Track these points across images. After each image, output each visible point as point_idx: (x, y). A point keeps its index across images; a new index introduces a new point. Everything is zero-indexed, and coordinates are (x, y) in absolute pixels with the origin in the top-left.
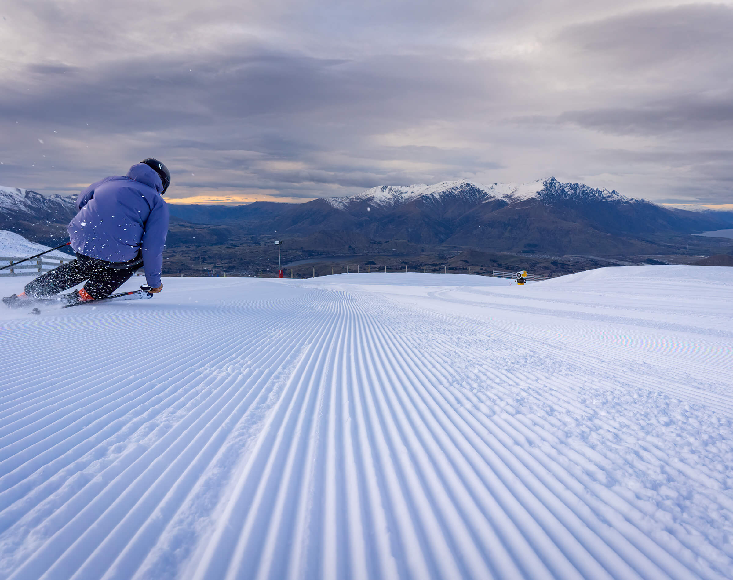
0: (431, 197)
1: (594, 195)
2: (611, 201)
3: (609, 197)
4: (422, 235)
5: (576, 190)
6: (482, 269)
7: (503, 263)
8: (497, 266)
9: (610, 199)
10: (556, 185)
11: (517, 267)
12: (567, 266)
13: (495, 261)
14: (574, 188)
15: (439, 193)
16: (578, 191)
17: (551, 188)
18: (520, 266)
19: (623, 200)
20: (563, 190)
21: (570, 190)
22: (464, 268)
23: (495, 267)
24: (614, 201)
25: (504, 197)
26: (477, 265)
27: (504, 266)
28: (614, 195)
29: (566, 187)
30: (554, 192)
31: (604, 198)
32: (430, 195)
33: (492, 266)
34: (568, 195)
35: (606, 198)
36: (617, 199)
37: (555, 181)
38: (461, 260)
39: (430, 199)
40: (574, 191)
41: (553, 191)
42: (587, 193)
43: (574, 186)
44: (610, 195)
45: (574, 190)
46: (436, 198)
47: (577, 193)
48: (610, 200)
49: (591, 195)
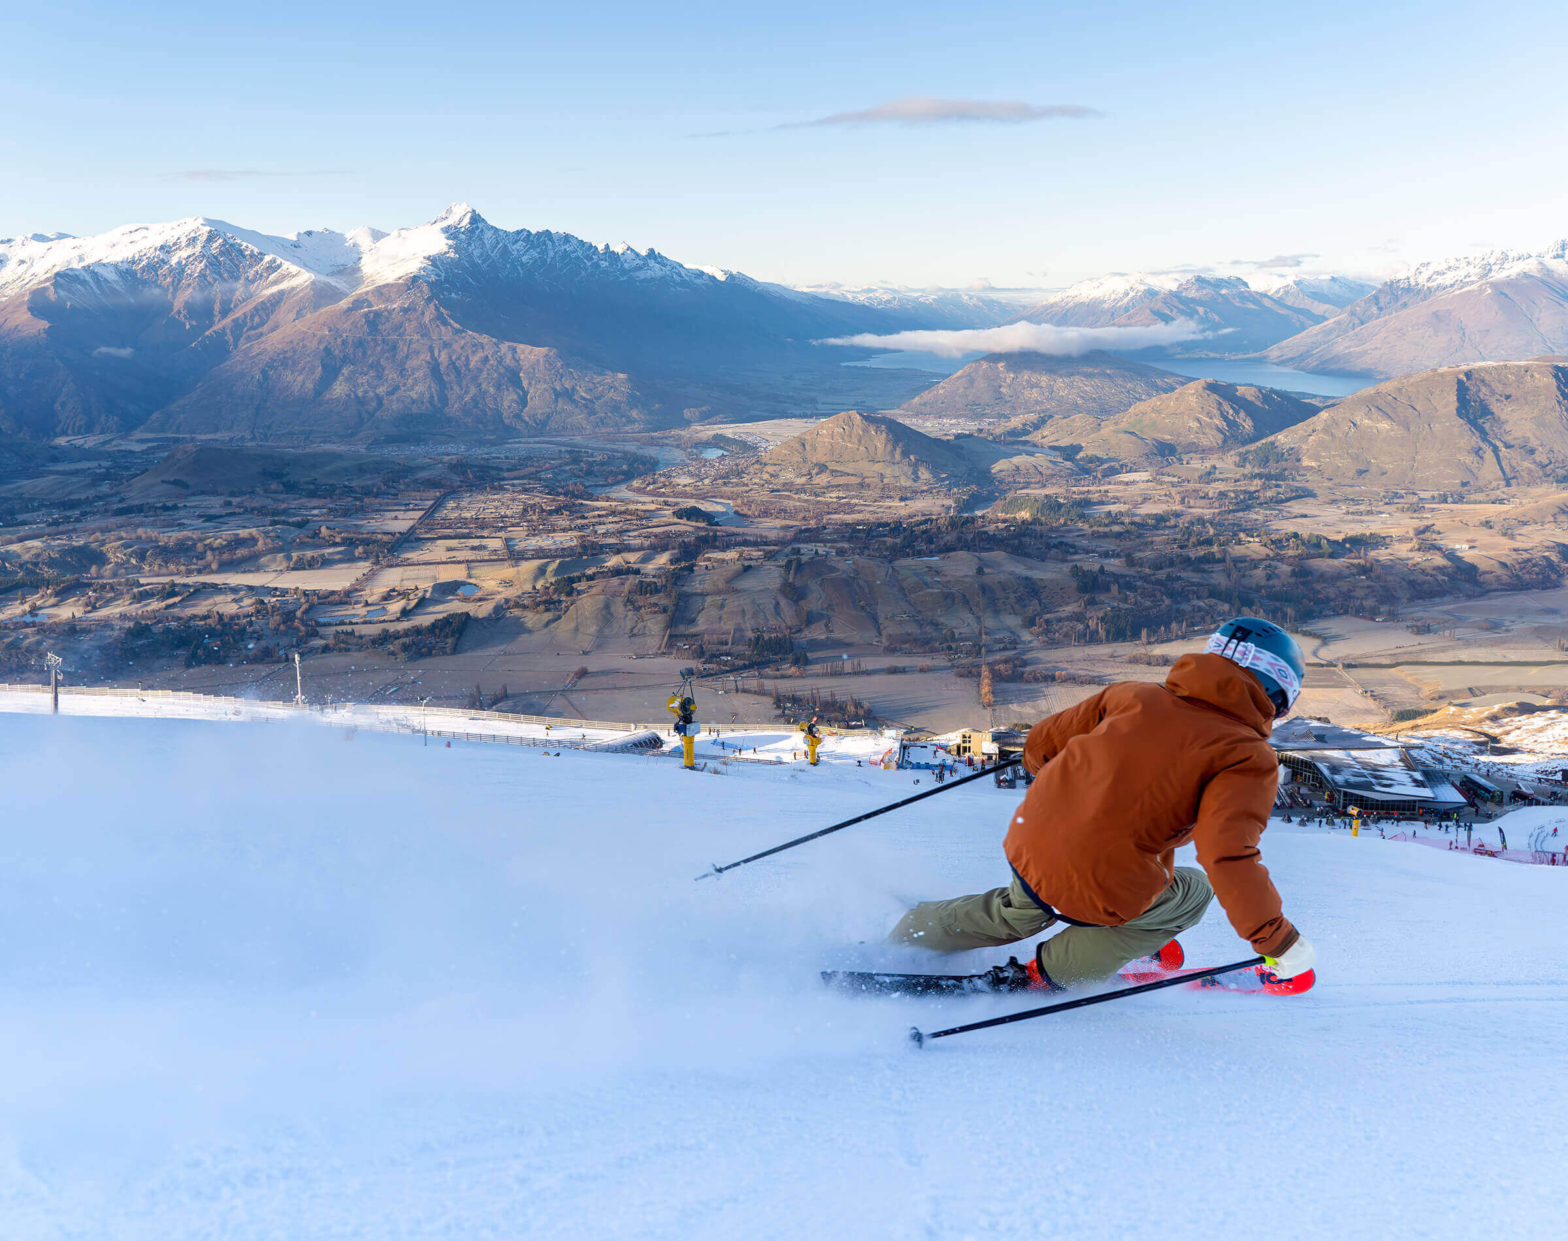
0: (88, 278)
1: (597, 265)
2: (645, 280)
3: (639, 268)
4: (57, 406)
5: (544, 252)
6: (229, 504)
7: (302, 480)
8: (281, 487)
9: (641, 275)
10: (486, 236)
11: (345, 486)
12: (493, 472)
13: (277, 476)
14: (539, 246)
15: (116, 266)
16: (551, 254)
17: (469, 244)
18: (354, 484)
19: (675, 276)
20: (505, 251)
21: (527, 251)
22: (168, 504)
23: (276, 492)
24: (652, 279)
25: (332, 274)
26: (215, 493)
27: (306, 487)
28: (652, 263)
29: (516, 241)
30: (479, 257)
31: (624, 271)
32: (85, 274)
33: (266, 491)
34: (522, 264)
35: (630, 271)
36: (659, 274)
37: (480, 225)
38: (163, 482)
39: (84, 283)
40: (539, 253)
41: (476, 253)
42: (577, 258)
43: (538, 240)
44: (641, 262)
45: (539, 250)
46: (106, 280)
47: (549, 260)
48: (642, 277)
49: (589, 264)
